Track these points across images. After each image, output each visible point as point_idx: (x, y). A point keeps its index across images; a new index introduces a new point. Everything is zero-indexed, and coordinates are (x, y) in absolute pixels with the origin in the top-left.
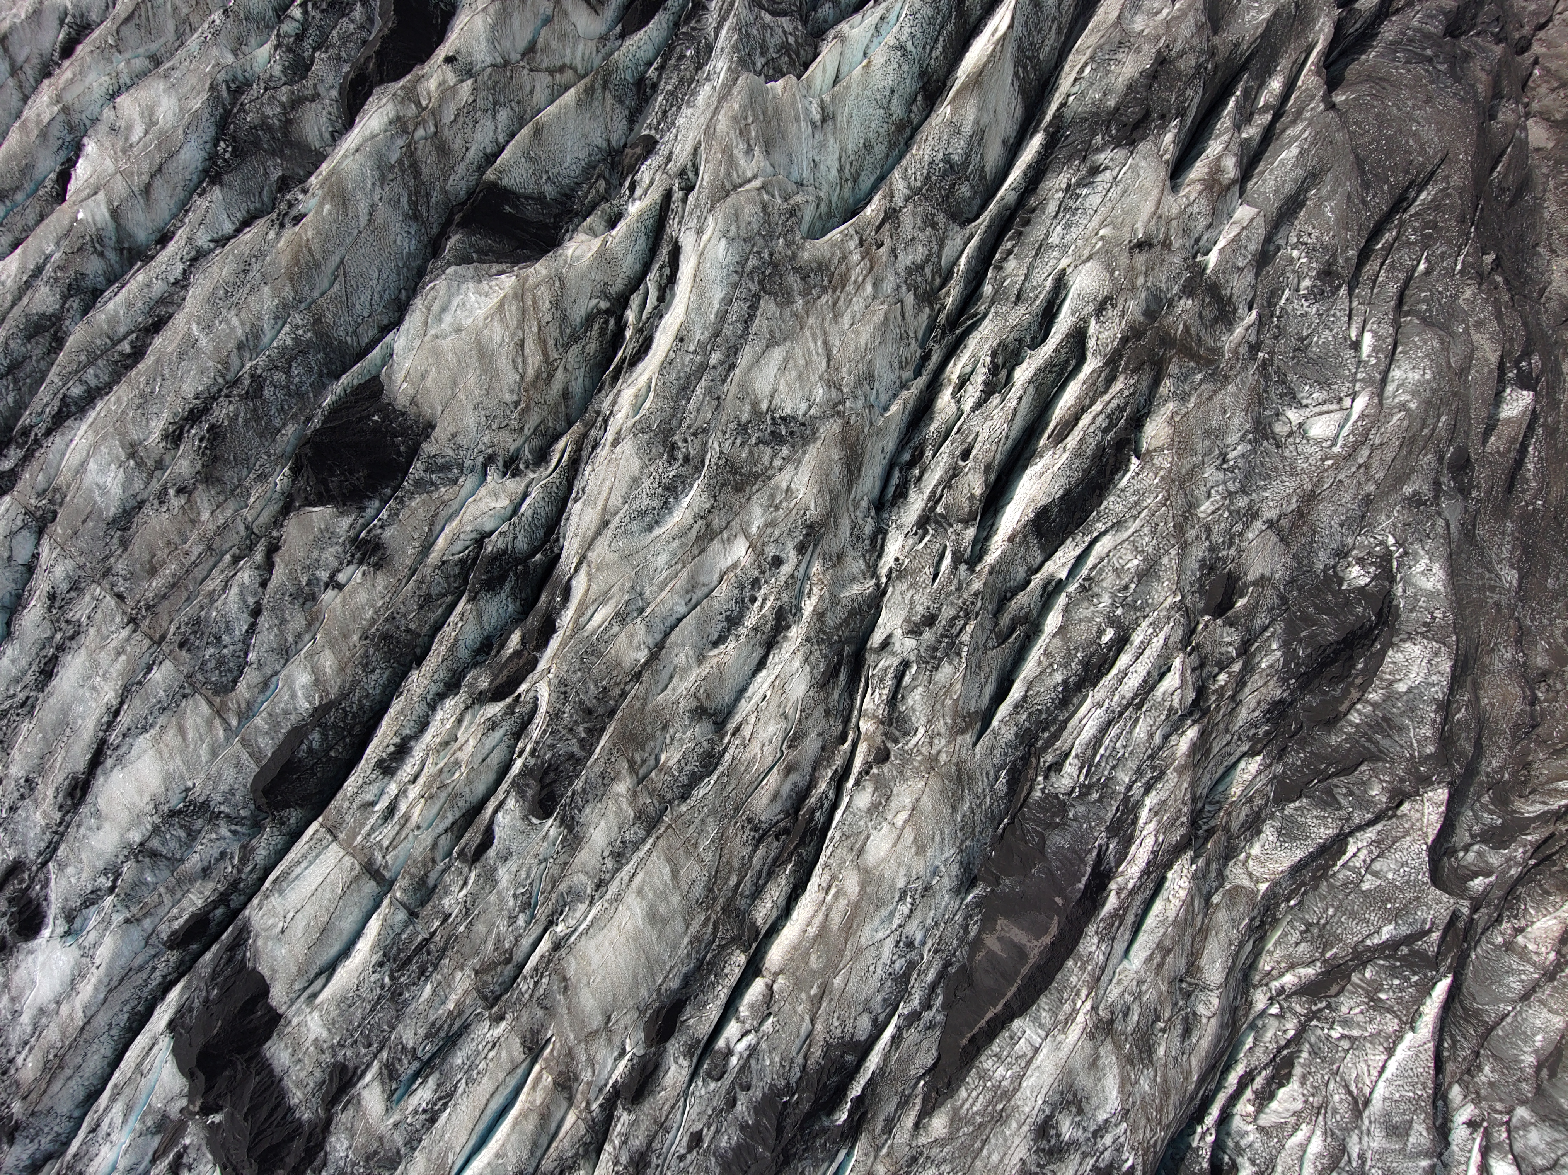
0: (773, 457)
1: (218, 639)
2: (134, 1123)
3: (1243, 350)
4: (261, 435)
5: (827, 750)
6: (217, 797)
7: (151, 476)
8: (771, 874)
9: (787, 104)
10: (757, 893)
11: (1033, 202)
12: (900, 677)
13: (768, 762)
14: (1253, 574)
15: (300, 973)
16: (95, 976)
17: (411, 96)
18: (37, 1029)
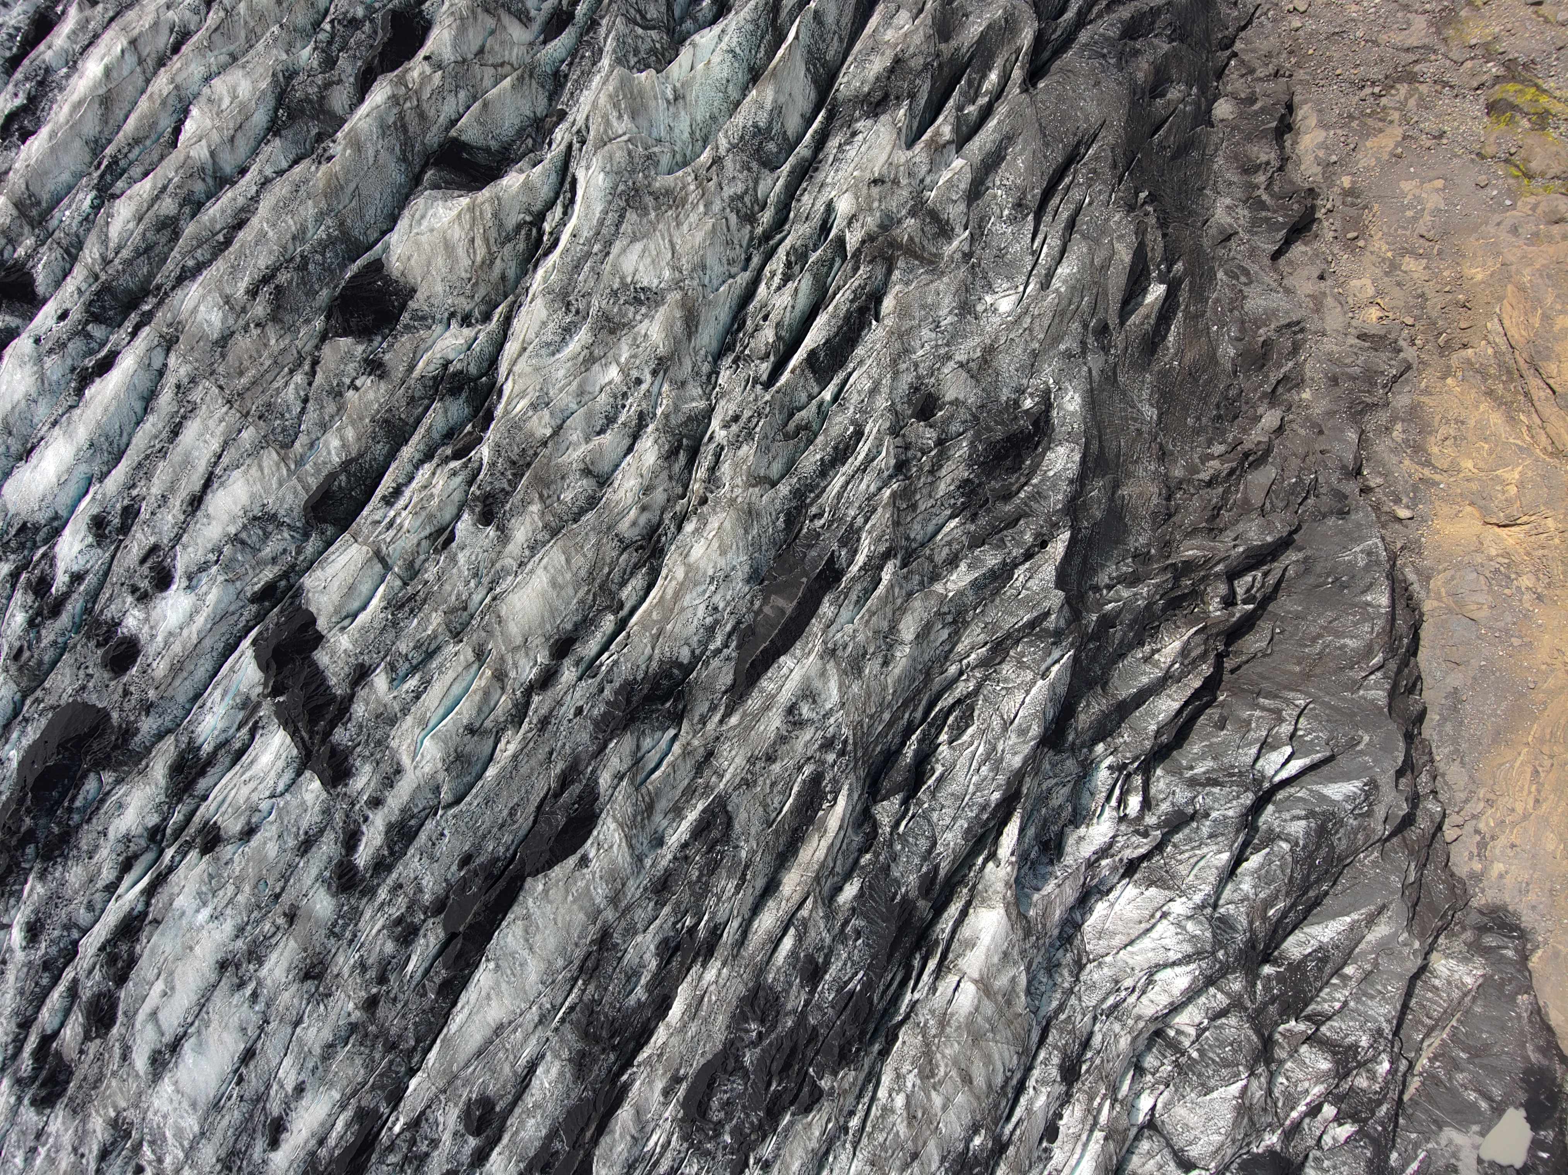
0: (635, 313)
1: (283, 415)
2: (228, 700)
3: (958, 256)
4: (307, 295)
5: (670, 501)
6: (282, 512)
7: (238, 316)
8: (632, 574)
9: (648, 88)
10: (623, 583)
11: (821, 156)
12: (717, 456)
13: (630, 501)
14: (948, 398)
15: (336, 611)
16: (205, 612)
17: (402, 81)
18: (167, 644)
